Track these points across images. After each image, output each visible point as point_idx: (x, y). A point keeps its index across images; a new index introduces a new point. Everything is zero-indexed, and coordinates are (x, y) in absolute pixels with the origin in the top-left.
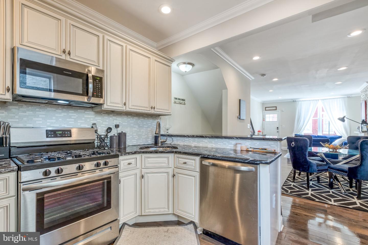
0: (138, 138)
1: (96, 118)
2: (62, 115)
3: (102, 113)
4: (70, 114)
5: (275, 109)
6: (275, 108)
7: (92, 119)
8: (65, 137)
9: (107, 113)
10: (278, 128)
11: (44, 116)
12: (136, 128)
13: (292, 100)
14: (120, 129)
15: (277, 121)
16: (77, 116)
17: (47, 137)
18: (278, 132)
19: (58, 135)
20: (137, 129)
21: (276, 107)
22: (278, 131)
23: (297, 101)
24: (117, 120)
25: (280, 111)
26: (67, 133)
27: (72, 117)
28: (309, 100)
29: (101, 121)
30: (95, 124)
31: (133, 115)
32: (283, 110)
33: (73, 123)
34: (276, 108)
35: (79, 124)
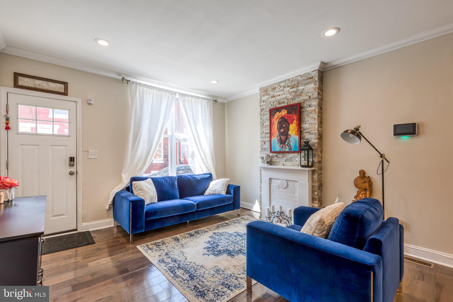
5: (63, 91)
6: (59, 87)
10: (72, 159)
13: (119, 74)
15: (69, 136)
18: (71, 174)
21: (65, 84)
22: (73, 169)
23: (133, 82)
25: (79, 101)
28: (160, 90)
32: (90, 100)
34: (66, 88)
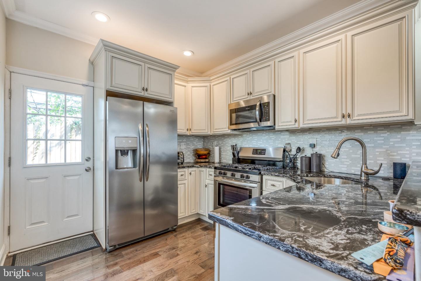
0: (350, 163)
1: (291, 138)
2: (266, 138)
3: (296, 133)
4: (271, 136)
7: (287, 139)
8: (262, 154)
9: (301, 131)
11: (257, 139)
12: (347, 148)
14: (318, 149)
16: (275, 137)
17: (253, 154)
19: (258, 153)
20: (347, 150)
24: (314, 138)
26: (263, 151)
27: (272, 139)
29: (296, 140)
30: (289, 144)
31: (339, 129)
33: (273, 143)
35: (277, 144)
